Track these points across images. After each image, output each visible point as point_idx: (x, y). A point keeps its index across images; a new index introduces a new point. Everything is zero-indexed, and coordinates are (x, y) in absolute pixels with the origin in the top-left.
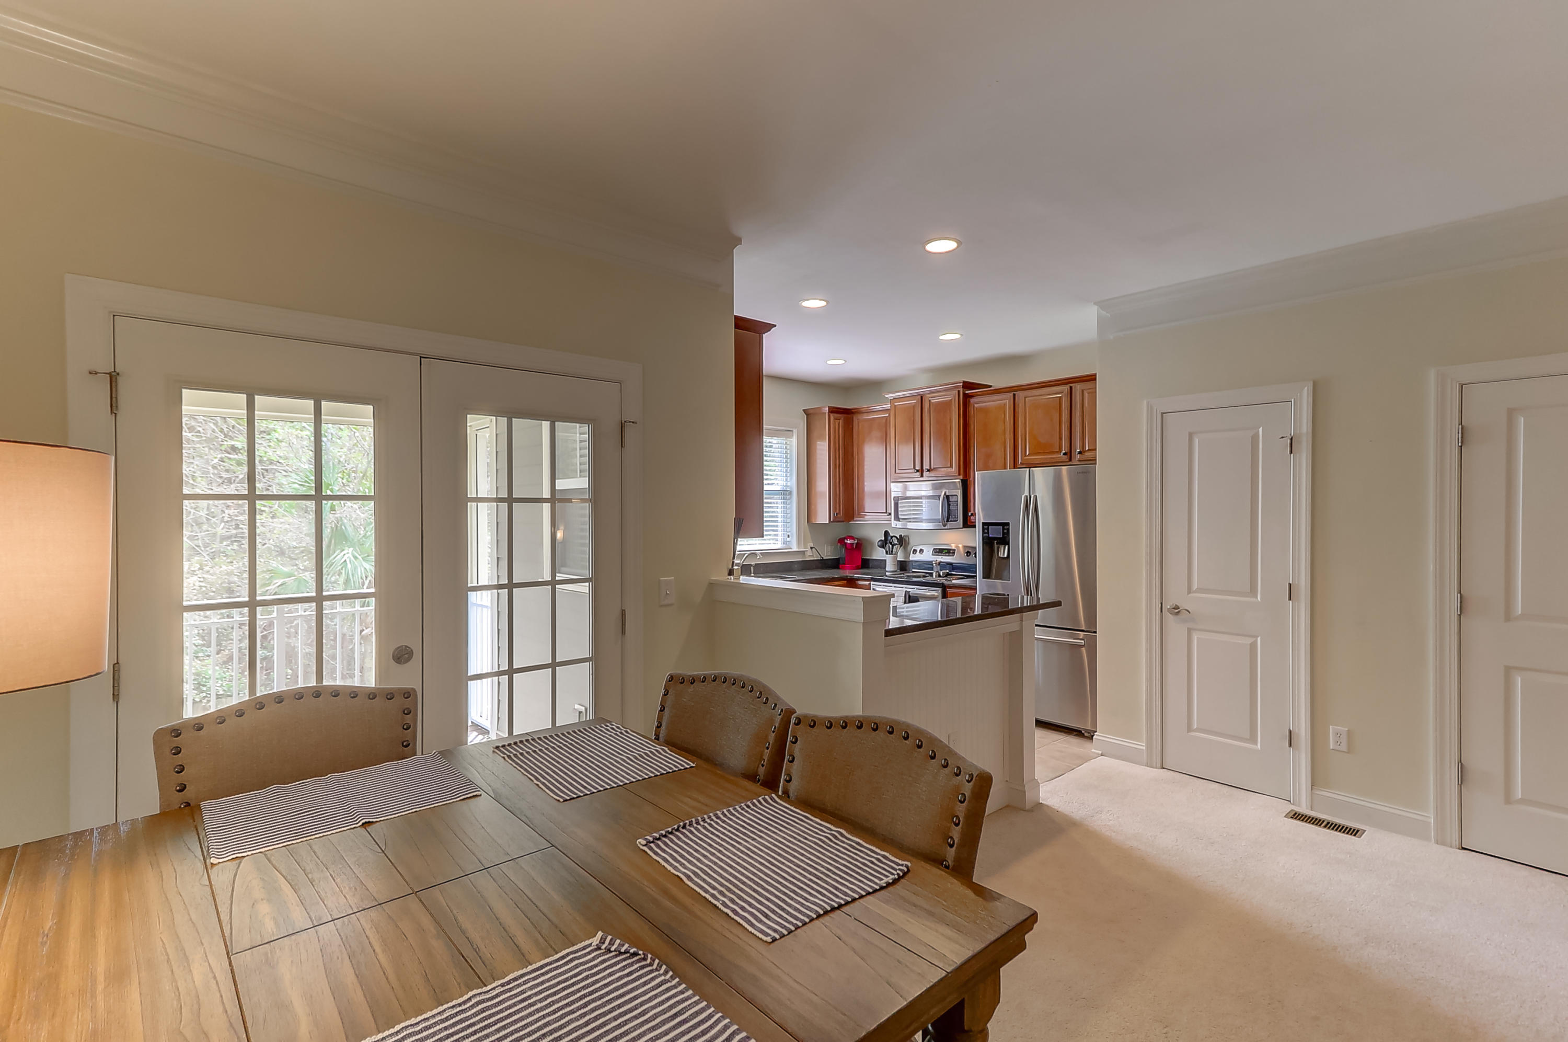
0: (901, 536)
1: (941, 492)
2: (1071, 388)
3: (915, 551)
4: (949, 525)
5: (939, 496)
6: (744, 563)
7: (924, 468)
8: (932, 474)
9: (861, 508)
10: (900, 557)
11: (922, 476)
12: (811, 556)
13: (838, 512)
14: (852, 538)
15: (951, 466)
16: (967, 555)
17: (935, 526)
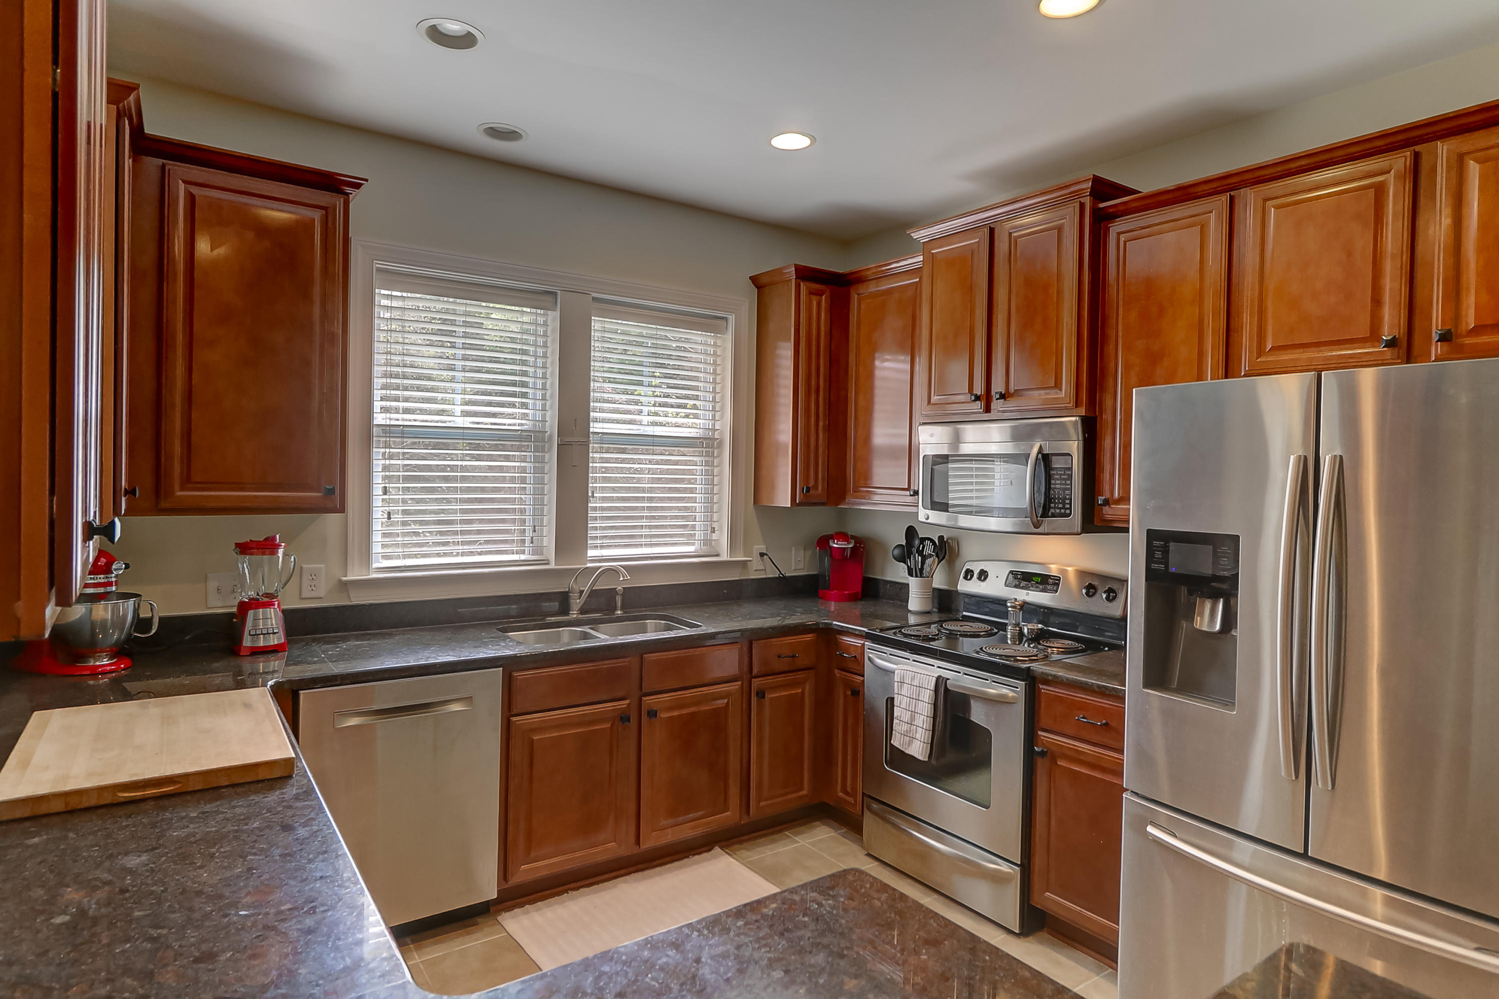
0: (941, 538)
1: (1032, 447)
2: (1417, 156)
3: (969, 574)
4: (1048, 524)
5: (1027, 456)
6: (593, 588)
7: (993, 393)
8: (1011, 404)
9: (865, 477)
10: (939, 581)
11: (988, 410)
12: (758, 570)
13: (811, 483)
14: (842, 536)
15: (1058, 385)
16: (1087, 594)
17: (1015, 524)
